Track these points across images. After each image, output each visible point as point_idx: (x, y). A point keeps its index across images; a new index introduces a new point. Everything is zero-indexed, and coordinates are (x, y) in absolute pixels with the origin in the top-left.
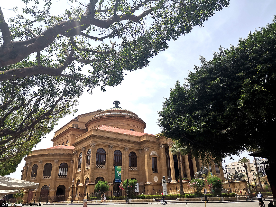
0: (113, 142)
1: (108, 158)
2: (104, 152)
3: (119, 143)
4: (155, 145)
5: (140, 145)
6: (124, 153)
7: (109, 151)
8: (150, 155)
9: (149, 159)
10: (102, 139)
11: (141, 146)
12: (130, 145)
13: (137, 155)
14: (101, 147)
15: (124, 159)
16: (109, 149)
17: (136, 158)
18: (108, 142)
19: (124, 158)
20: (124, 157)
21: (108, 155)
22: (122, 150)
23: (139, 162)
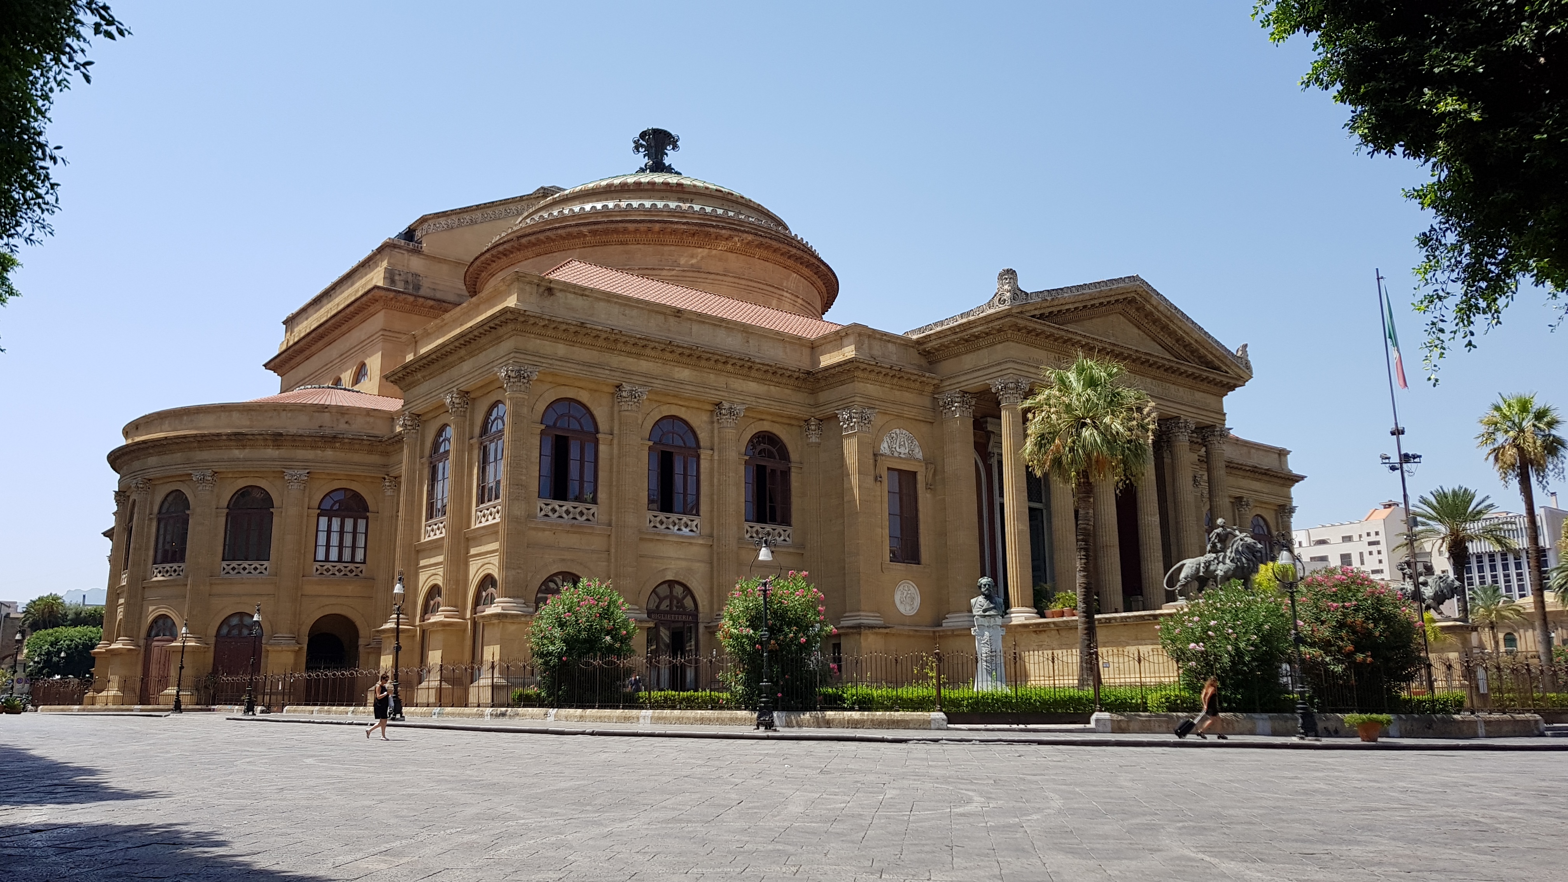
0: (644, 365)
1: (611, 466)
2: (588, 427)
3: (684, 373)
4: (908, 397)
5: (813, 392)
6: (712, 437)
7: (616, 422)
8: (875, 455)
9: (870, 480)
10: (573, 343)
11: (823, 397)
12: (752, 386)
13: (794, 456)
14: (570, 393)
15: (716, 474)
16: (616, 409)
17: (786, 474)
18: (616, 360)
19: (712, 470)
20: (712, 460)
21: (615, 442)
22: (699, 420)
23: (804, 495)
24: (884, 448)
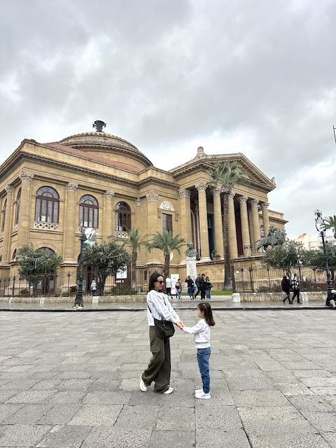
0: (77, 176)
1: (64, 210)
2: (56, 197)
4: (169, 191)
5: (138, 189)
6: (103, 202)
7: (66, 195)
8: (158, 209)
9: (156, 217)
10: (49, 166)
11: (142, 190)
12: (117, 186)
13: (132, 211)
14: (48, 185)
16: (66, 190)
17: (129, 216)
18: (66, 174)
19: (103, 213)
20: (103, 210)
21: (66, 202)
22: (98, 196)
23: (136, 222)
24: (161, 207)
